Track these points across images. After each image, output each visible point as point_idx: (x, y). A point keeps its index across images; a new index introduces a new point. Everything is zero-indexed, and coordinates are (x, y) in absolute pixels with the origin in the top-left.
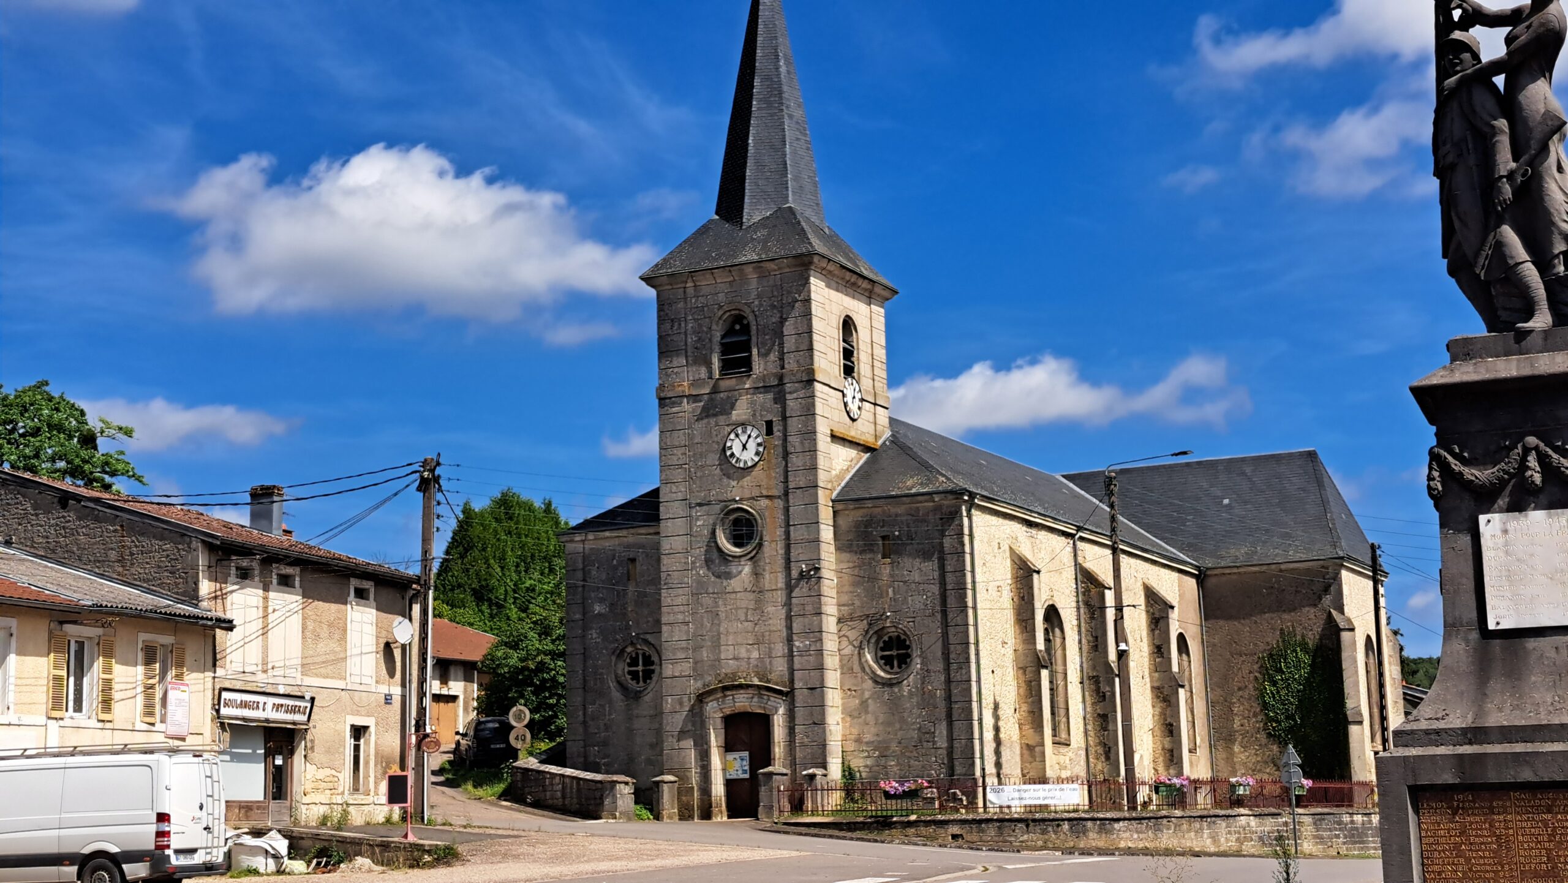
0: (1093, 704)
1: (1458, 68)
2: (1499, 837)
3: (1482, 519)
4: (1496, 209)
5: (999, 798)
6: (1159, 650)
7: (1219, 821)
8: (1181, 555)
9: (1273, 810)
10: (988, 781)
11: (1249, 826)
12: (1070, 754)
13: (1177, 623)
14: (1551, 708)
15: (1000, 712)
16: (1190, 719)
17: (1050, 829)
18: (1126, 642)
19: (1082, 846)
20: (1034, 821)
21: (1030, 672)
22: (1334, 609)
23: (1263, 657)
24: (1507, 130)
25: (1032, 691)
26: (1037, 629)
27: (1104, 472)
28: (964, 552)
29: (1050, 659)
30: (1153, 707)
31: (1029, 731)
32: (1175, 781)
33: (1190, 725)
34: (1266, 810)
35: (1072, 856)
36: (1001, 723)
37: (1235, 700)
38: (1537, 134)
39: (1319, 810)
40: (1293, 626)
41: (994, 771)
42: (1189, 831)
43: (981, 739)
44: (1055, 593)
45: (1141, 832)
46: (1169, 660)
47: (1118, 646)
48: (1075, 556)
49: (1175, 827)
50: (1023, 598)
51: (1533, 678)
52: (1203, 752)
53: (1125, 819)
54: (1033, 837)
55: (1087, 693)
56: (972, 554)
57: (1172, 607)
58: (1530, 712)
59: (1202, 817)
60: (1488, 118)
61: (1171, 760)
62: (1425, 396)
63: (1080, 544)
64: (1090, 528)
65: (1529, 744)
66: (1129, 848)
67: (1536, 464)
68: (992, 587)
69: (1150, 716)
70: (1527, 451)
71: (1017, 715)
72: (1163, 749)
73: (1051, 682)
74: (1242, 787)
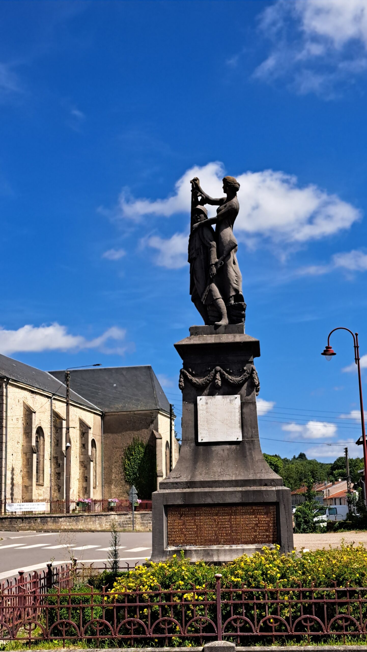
0: (54, 468)
1: (199, 220)
2: (197, 526)
3: (199, 398)
4: (210, 277)
5: (11, 508)
6: (84, 446)
7: (103, 517)
8: (96, 407)
9: (125, 512)
10: (7, 501)
11: (115, 519)
12: (43, 489)
13: (92, 435)
14: (220, 474)
15: (14, 472)
16: (95, 474)
17: (32, 521)
18: (70, 443)
19: (45, 528)
20: (26, 518)
21: (29, 455)
22: (155, 430)
23: (126, 449)
24: (215, 246)
25: (28, 463)
26: (33, 437)
27: (65, 371)
28: (3, 403)
29: (37, 450)
30: (80, 469)
31: (26, 480)
32: (86, 501)
33: (95, 477)
34: (122, 513)
35: (40, 533)
36: (14, 477)
37: (113, 467)
38: (227, 248)
39: (144, 512)
40: (138, 437)
41: (10, 497)
42: (90, 521)
43: (5, 483)
44: (42, 422)
45: (70, 522)
46: (88, 450)
47: (66, 444)
48: (51, 406)
49: (85, 520)
50: (28, 423)
51: (214, 462)
52: (99, 489)
53: (64, 517)
54: (25, 525)
55: (52, 464)
56: (6, 404)
57: (90, 428)
58: (212, 475)
59: (96, 516)
60: (209, 241)
61: (86, 492)
62: (179, 348)
63: (54, 401)
64: (58, 394)
65: (211, 488)
66: (65, 529)
67: (219, 377)
68: (14, 418)
69: (78, 473)
70: (216, 372)
71: (22, 473)
72: (83, 487)
73: (37, 459)
74: (113, 503)
